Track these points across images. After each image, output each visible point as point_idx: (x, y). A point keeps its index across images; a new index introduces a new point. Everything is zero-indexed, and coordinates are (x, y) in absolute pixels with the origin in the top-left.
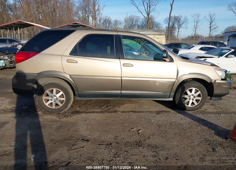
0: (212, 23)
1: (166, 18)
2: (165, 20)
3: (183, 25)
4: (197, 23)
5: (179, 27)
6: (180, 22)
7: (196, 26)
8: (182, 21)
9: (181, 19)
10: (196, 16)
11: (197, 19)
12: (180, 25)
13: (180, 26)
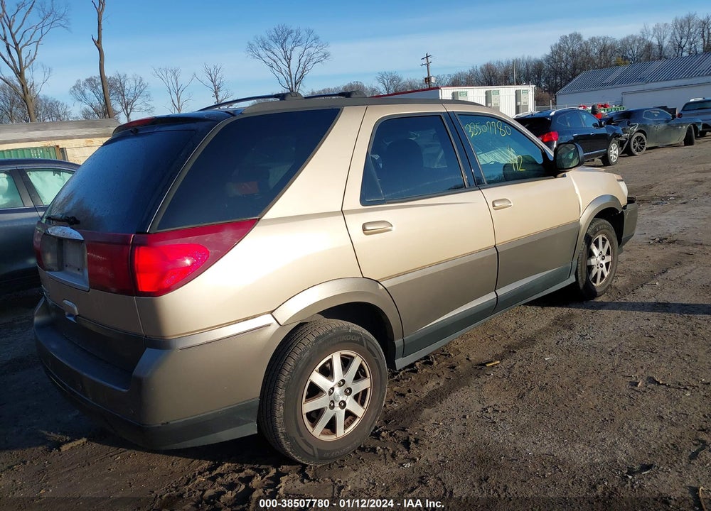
0: (219, 93)
1: (74, 85)
2: (72, 89)
3: (138, 101)
4: (177, 94)
5: (126, 108)
6: (125, 94)
7: (179, 102)
8: (132, 91)
9: (127, 86)
10: (169, 74)
11: (175, 85)
12: (127, 104)
13: (129, 107)
